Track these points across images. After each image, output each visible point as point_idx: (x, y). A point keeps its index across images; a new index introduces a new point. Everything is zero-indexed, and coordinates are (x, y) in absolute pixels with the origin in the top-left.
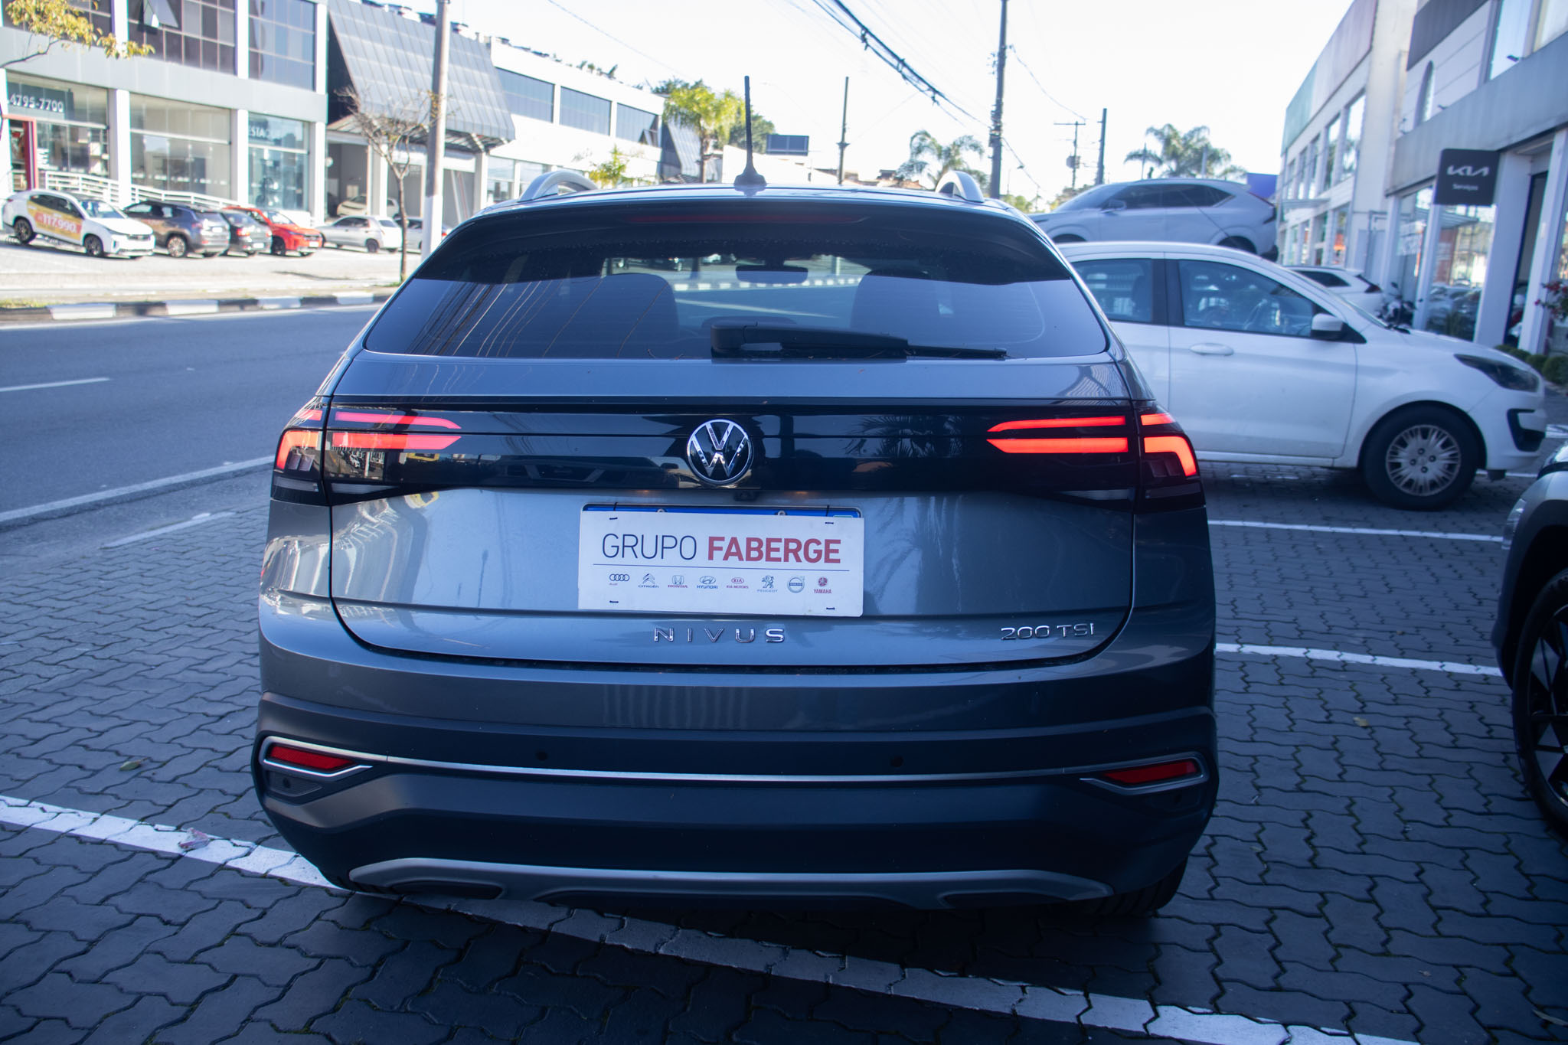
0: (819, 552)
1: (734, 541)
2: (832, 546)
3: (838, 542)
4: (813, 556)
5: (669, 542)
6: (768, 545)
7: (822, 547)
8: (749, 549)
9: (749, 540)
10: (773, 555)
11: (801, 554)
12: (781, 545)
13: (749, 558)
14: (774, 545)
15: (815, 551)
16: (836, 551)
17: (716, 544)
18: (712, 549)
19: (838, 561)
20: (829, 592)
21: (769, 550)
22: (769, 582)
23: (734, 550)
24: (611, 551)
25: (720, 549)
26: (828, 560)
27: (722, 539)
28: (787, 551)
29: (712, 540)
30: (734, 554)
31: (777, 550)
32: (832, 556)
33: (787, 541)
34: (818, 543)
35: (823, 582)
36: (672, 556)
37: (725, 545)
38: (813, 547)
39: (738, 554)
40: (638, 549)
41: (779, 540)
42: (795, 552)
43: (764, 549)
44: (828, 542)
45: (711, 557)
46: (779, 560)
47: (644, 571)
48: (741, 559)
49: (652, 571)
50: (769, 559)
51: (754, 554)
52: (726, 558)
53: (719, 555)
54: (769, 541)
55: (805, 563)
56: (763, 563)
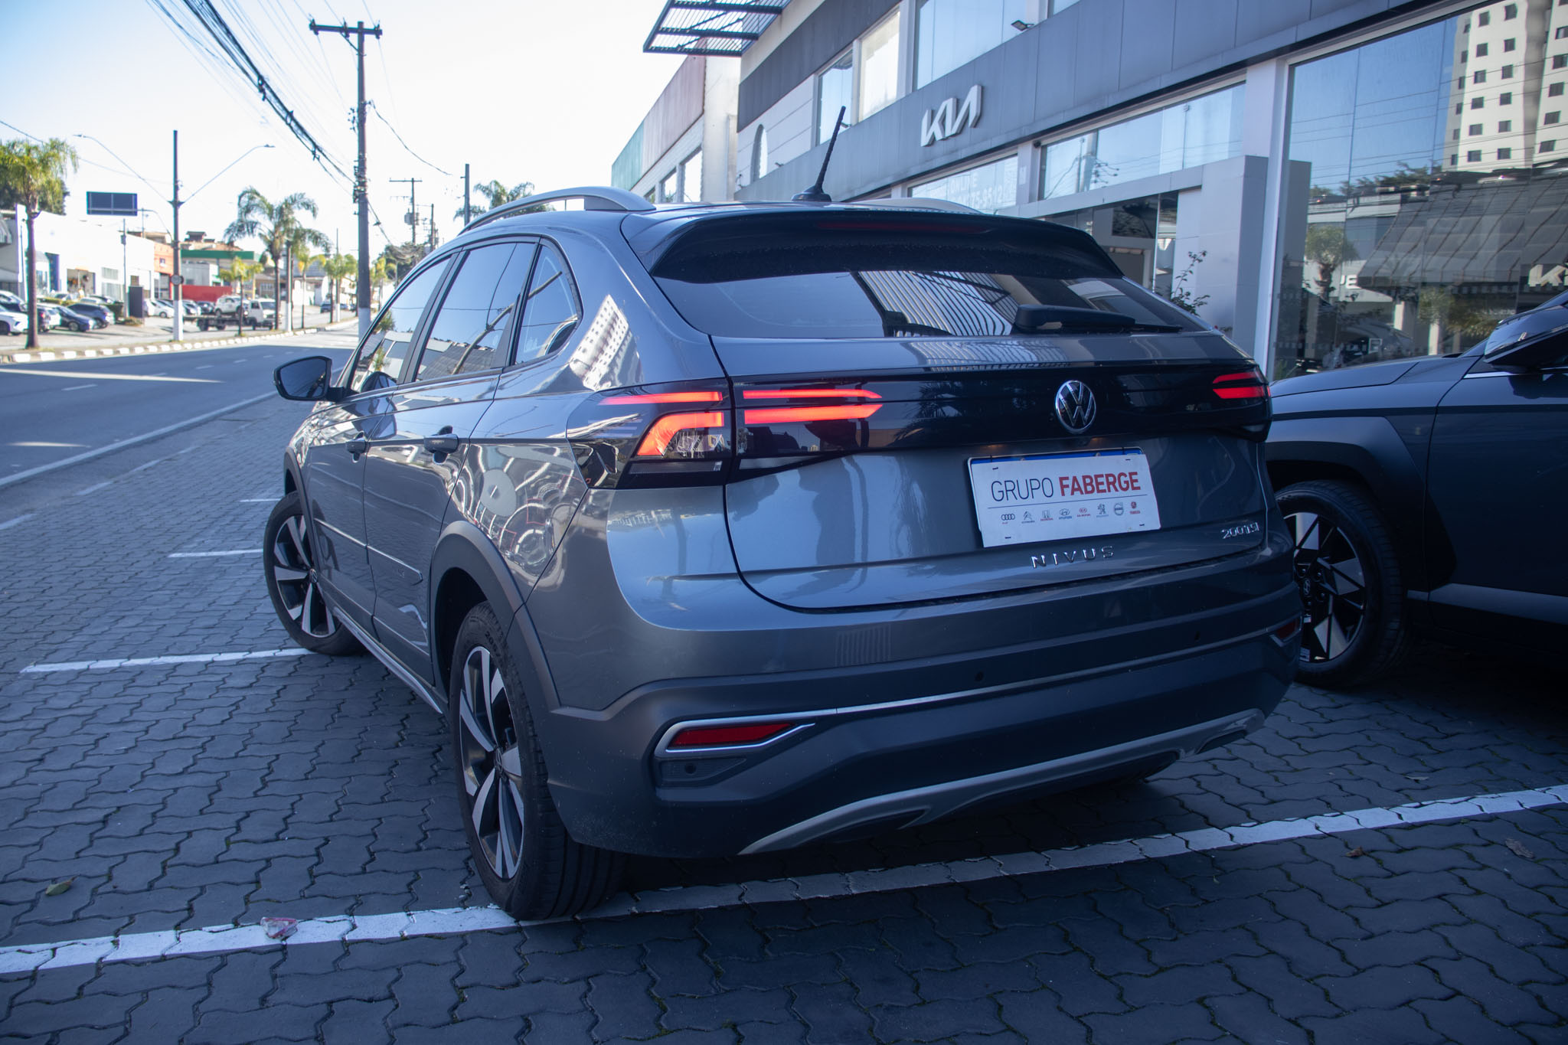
0: (1126, 482)
1: (1075, 479)
2: (1134, 477)
3: (1136, 473)
4: (1124, 486)
5: (1035, 484)
6: (1096, 481)
7: (1128, 479)
8: (1086, 485)
9: (1084, 477)
10: (1101, 487)
11: (1117, 484)
12: (1103, 479)
13: (1087, 492)
14: (1100, 480)
15: (1125, 482)
16: (1136, 481)
17: (1065, 482)
18: (1063, 487)
19: (1139, 488)
20: (1139, 512)
21: (1098, 484)
22: (1102, 508)
23: (1076, 486)
24: (999, 496)
25: (1067, 486)
26: (1134, 488)
27: (1067, 478)
28: (1109, 484)
29: (1061, 479)
30: (1077, 490)
31: (1102, 483)
32: (1135, 485)
33: (1108, 476)
34: (1126, 476)
35: (1134, 505)
36: (1038, 493)
37: (1069, 482)
38: (1123, 479)
39: (1079, 489)
40: (1016, 491)
41: (1102, 476)
42: (1113, 483)
43: (1094, 484)
44: (1131, 474)
45: (1063, 494)
46: (1104, 491)
47: (1023, 510)
48: (1082, 493)
49: (1029, 509)
50: (1099, 491)
51: (1089, 488)
52: (1072, 494)
53: (1068, 491)
54: (1097, 476)
55: (1121, 493)
56: (1095, 495)
